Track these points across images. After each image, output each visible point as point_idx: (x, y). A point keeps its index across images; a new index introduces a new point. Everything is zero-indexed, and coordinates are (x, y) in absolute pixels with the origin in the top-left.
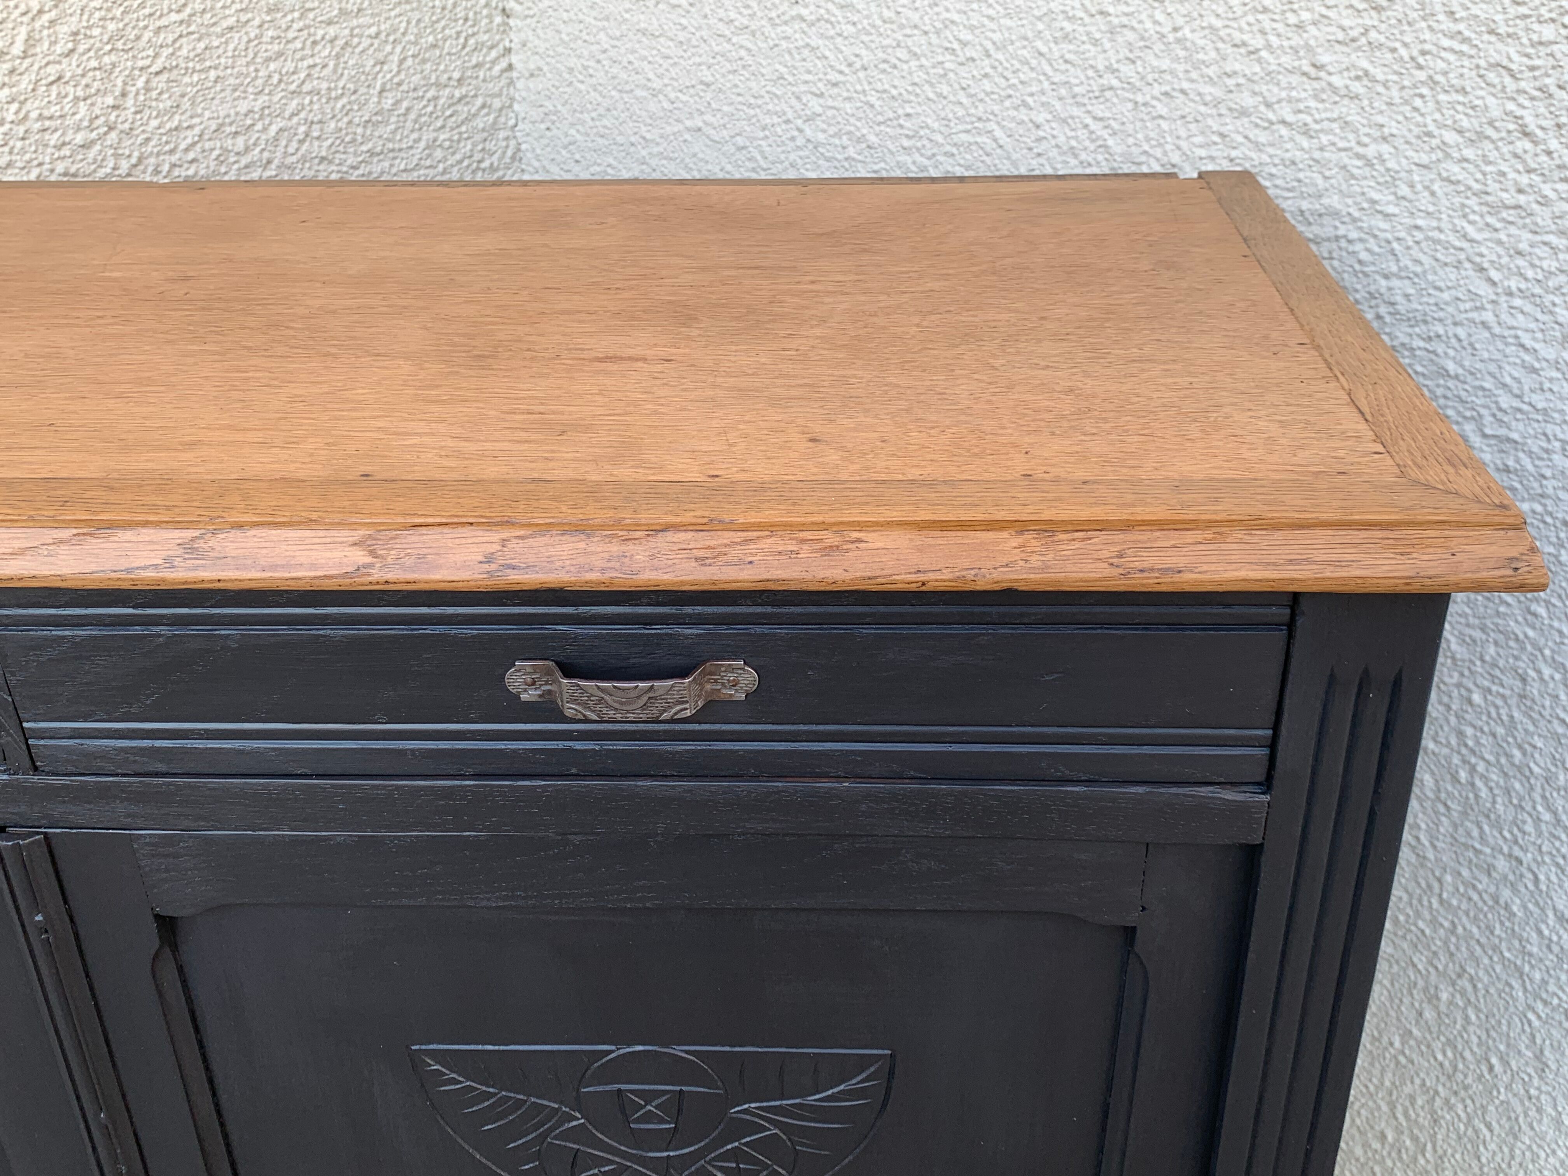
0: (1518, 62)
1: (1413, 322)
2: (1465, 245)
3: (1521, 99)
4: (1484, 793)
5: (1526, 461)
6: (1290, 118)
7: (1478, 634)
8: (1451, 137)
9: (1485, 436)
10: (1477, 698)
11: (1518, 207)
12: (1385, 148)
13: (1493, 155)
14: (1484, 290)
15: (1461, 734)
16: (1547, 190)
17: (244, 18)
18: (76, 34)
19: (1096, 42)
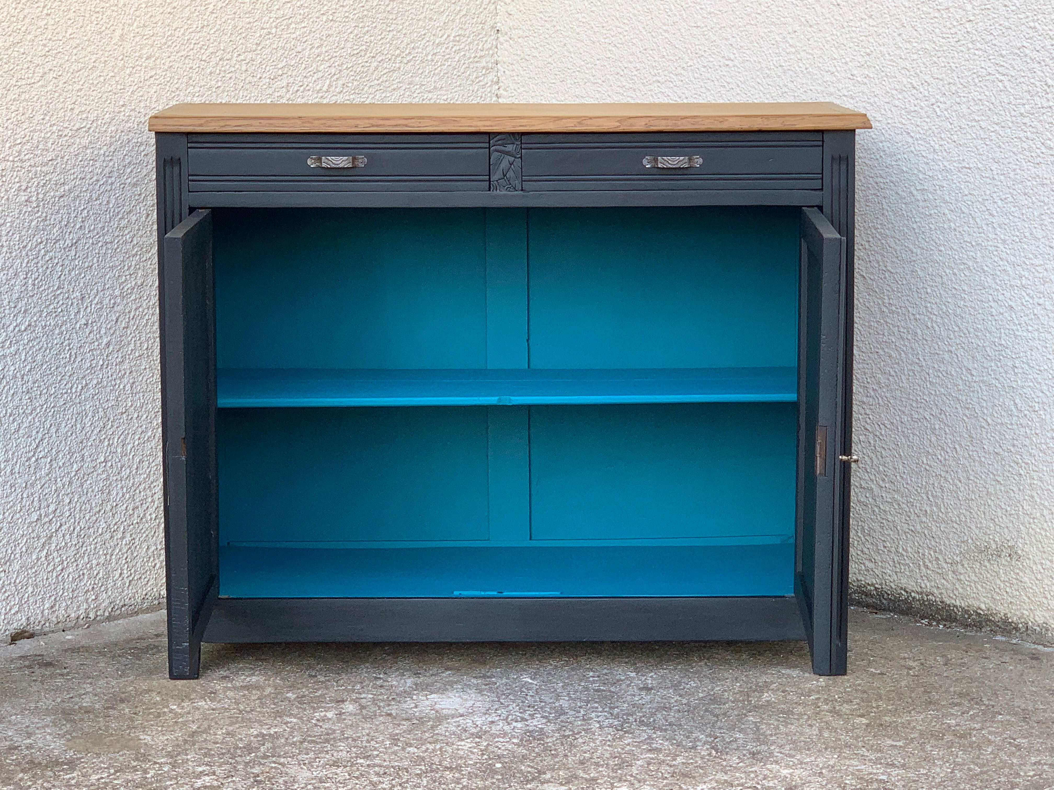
0: (909, 67)
1: (891, 156)
2: (903, 126)
3: (911, 77)
4: (937, 328)
5: (930, 196)
6: (846, 94)
7: (926, 265)
8: (894, 92)
9: (917, 190)
10: (929, 291)
11: (915, 111)
12: (876, 99)
13: (907, 96)
14: (910, 140)
15: (926, 307)
16: (922, 104)
17: (400, 85)
18: (344, 85)
19: (779, 77)
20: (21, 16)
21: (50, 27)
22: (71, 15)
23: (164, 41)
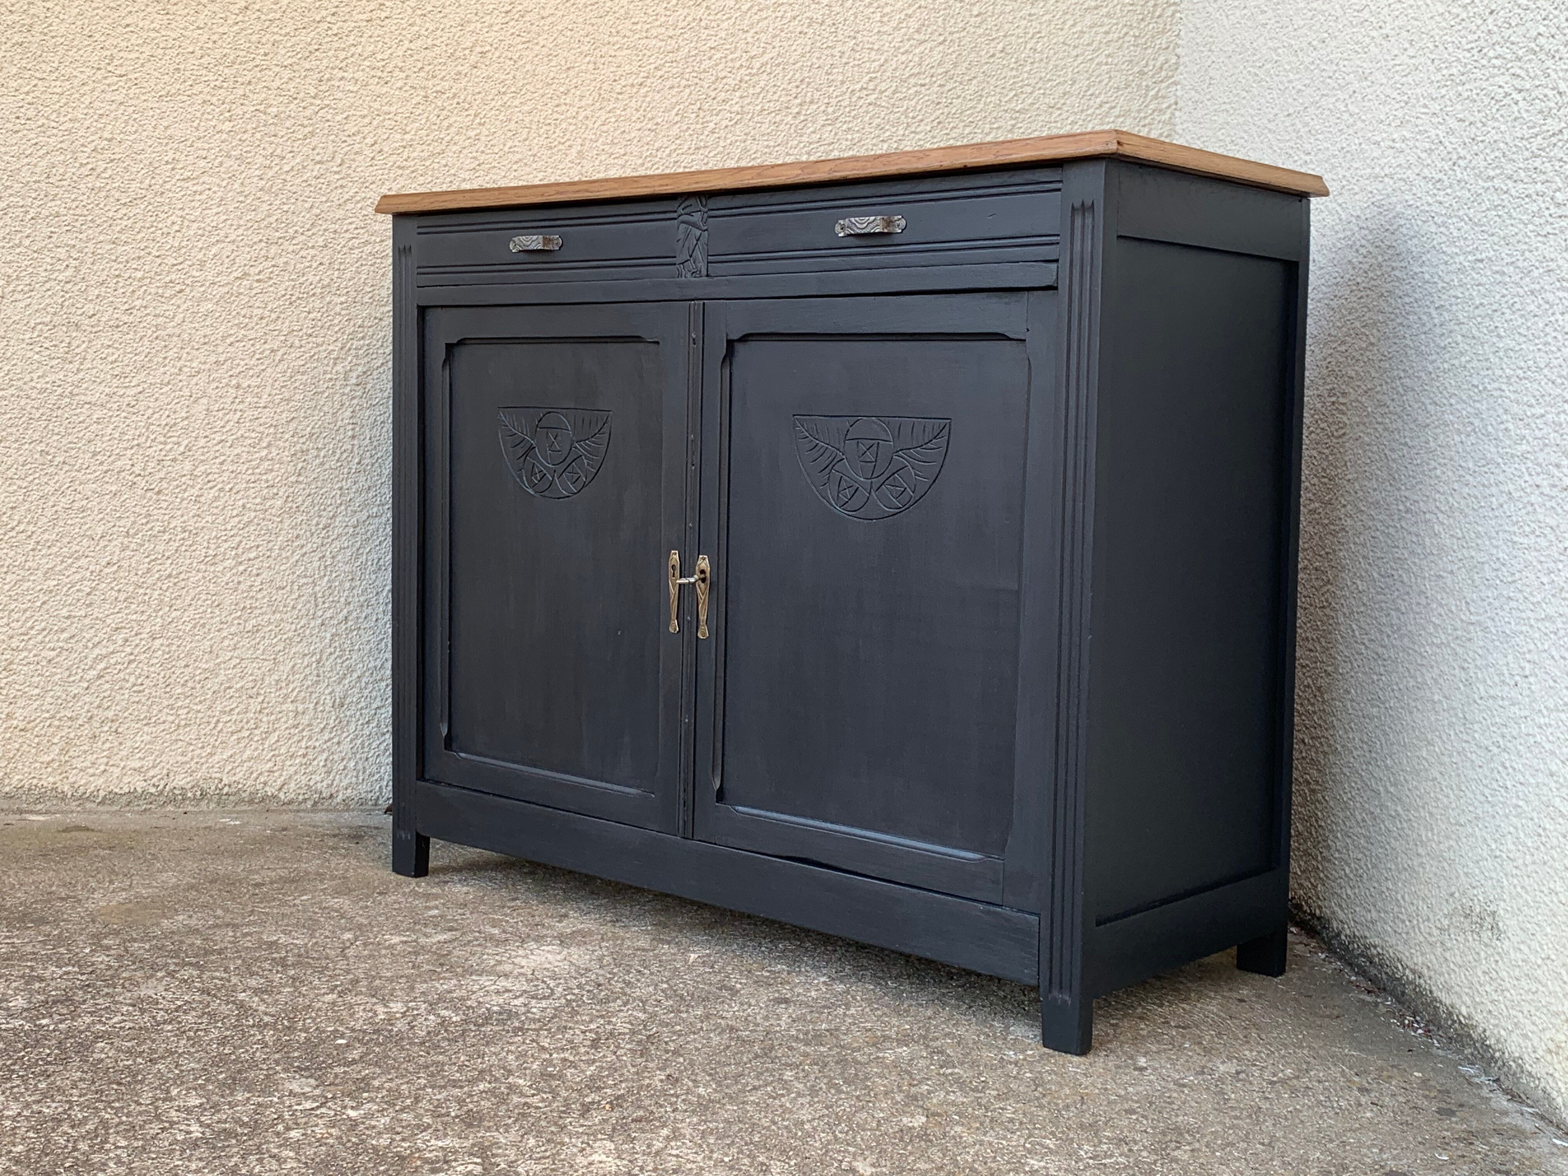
20: (445, 124)
21: (483, 138)
22: (512, 125)
23: (640, 161)
